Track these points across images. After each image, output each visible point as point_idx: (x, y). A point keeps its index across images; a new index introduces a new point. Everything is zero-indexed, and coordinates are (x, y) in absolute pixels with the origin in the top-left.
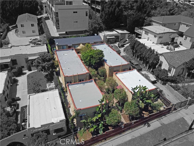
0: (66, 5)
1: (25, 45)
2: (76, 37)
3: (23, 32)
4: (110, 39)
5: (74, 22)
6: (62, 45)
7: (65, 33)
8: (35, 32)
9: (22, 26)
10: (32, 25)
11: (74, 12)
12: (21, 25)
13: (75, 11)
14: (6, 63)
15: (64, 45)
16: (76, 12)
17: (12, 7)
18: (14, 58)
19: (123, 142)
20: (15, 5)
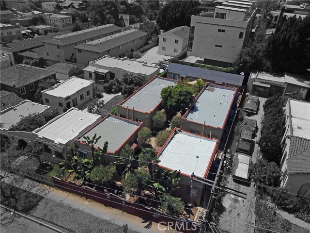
0: (214, 18)
1: (139, 62)
2: (209, 68)
3: (163, 47)
4: (259, 88)
5: (216, 46)
6: (173, 74)
7: (203, 60)
8: (177, 52)
9: (164, 40)
10: (176, 42)
11: (219, 30)
12: (164, 38)
13: (222, 28)
14: (101, 73)
15: (175, 74)
16: (223, 31)
17: (173, 15)
18: (113, 72)
19: (96, 216)
20: (175, 14)
